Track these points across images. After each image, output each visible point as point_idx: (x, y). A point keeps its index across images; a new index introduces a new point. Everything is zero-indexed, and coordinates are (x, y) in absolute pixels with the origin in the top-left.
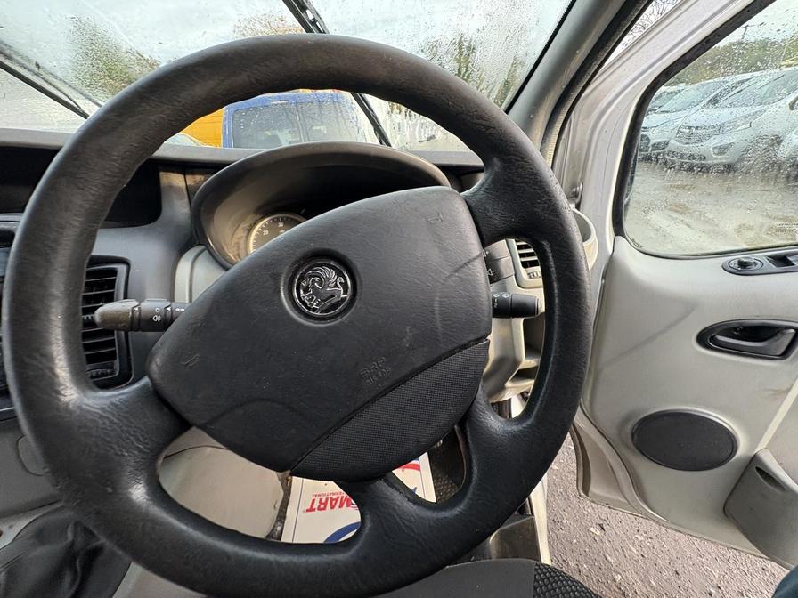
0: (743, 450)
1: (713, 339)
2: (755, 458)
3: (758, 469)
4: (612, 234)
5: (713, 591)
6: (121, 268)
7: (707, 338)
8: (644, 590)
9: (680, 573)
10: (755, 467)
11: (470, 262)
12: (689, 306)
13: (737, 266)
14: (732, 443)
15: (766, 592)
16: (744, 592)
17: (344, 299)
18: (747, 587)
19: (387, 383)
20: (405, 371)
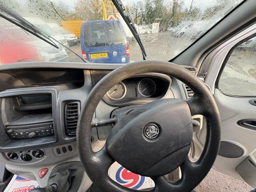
0: (245, 154)
1: (242, 124)
2: (249, 157)
3: (249, 160)
4: (214, 88)
5: (227, 187)
6: (78, 103)
7: (240, 123)
8: (207, 185)
9: (218, 182)
10: (248, 159)
11: (189, 124)
12: (237, 113)
13: (254, 102)
14: (242, 152)
15: (243, 189)
16: (236, 189)
17: (157, 134)
18: (237, 187)
19: (166, 155)
20: (171, 152)
